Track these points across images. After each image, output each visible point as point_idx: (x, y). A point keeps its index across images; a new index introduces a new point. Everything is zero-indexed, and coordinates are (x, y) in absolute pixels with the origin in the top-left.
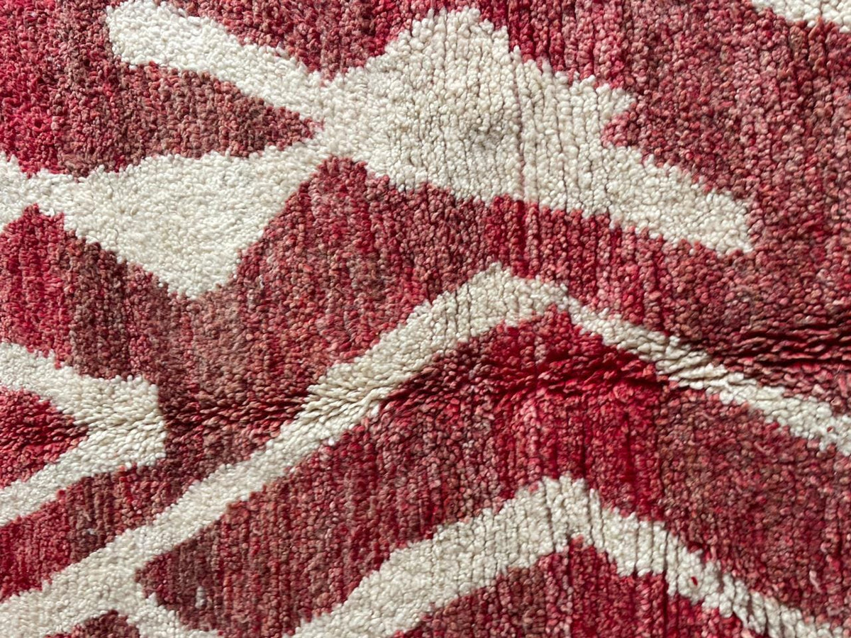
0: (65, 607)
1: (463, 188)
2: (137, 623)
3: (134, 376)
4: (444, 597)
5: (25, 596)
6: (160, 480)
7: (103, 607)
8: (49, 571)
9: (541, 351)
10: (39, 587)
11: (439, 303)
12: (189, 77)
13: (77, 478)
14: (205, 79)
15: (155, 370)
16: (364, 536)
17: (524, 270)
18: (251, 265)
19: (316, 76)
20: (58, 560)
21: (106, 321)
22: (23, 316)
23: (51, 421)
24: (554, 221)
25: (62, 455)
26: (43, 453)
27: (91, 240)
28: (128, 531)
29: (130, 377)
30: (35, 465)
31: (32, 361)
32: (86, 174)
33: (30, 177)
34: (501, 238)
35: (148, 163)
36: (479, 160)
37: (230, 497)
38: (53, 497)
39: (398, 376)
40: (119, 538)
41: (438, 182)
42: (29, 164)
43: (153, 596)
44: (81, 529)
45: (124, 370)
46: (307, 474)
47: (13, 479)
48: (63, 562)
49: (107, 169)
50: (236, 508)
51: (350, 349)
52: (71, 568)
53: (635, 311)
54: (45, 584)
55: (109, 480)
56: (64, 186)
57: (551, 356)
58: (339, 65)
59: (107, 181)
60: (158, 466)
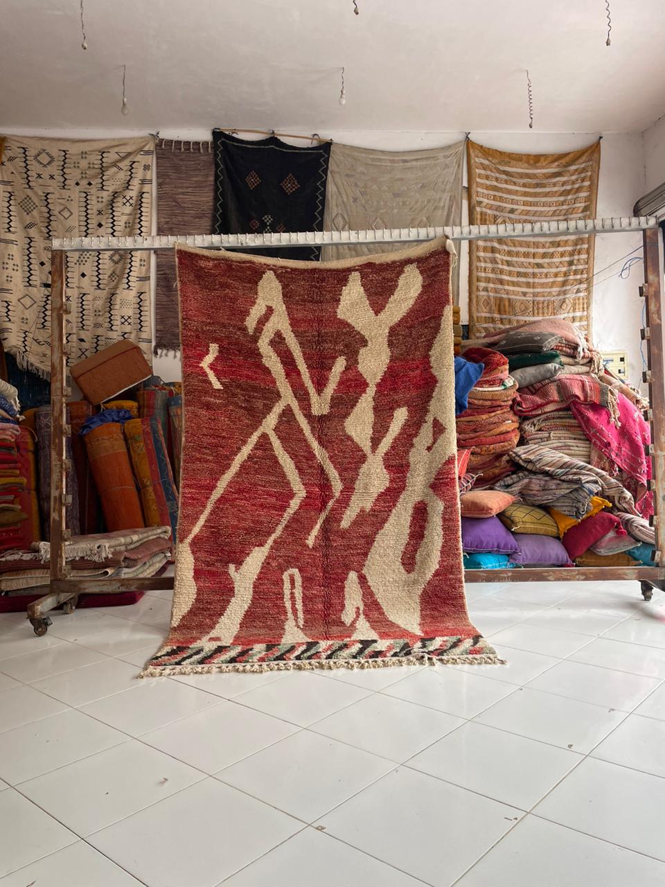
0: (282, 385)
1: (357, 482)
3: (330, 409)
4: (285, 469)
5: (284, 374)
6: (308, 413)
7: (282, 395)
8: (290, 382)
9: (327, 493)
10: (286, 378)
11: (338, 476)
12: (389, 427)
13: (310, 392)
14: (387, 430)
15: (330, 414)
16: (296, 456)
17: (342, 492)
18: (349, 438)
19: (383, 455)
20: (293, 385)
21: (342, 403)
22: (346, 381)
23: (323, 387)
24: (349, 498)
25: (315, 389)
26: (316, 384)
27: (360, 401)
30: (313, 382)
31: (336, 383)
32: (373, 400)
33: (375, 385)
34: (347, 488)
35: (373, 415)
36: (362, 485)
37: (304, 428)
38: (306, 385)
39: (324, 466)
41: (359, 477)
42: (378, 385)
43: (285, 408)
44: (299, 392)
45: (331, 407)
46: (308, 446)
48: (292, 387)
49: (373, 405)
50: (302, 430)
51: (331, 458)
52: (290, 389)
53: (333, 510)
54: (287, 380)
55: (309, 400)
56: (372, 394)
57: (326, 495)
58: (384, 460)
59: (371, 405)
60: (311, 413)
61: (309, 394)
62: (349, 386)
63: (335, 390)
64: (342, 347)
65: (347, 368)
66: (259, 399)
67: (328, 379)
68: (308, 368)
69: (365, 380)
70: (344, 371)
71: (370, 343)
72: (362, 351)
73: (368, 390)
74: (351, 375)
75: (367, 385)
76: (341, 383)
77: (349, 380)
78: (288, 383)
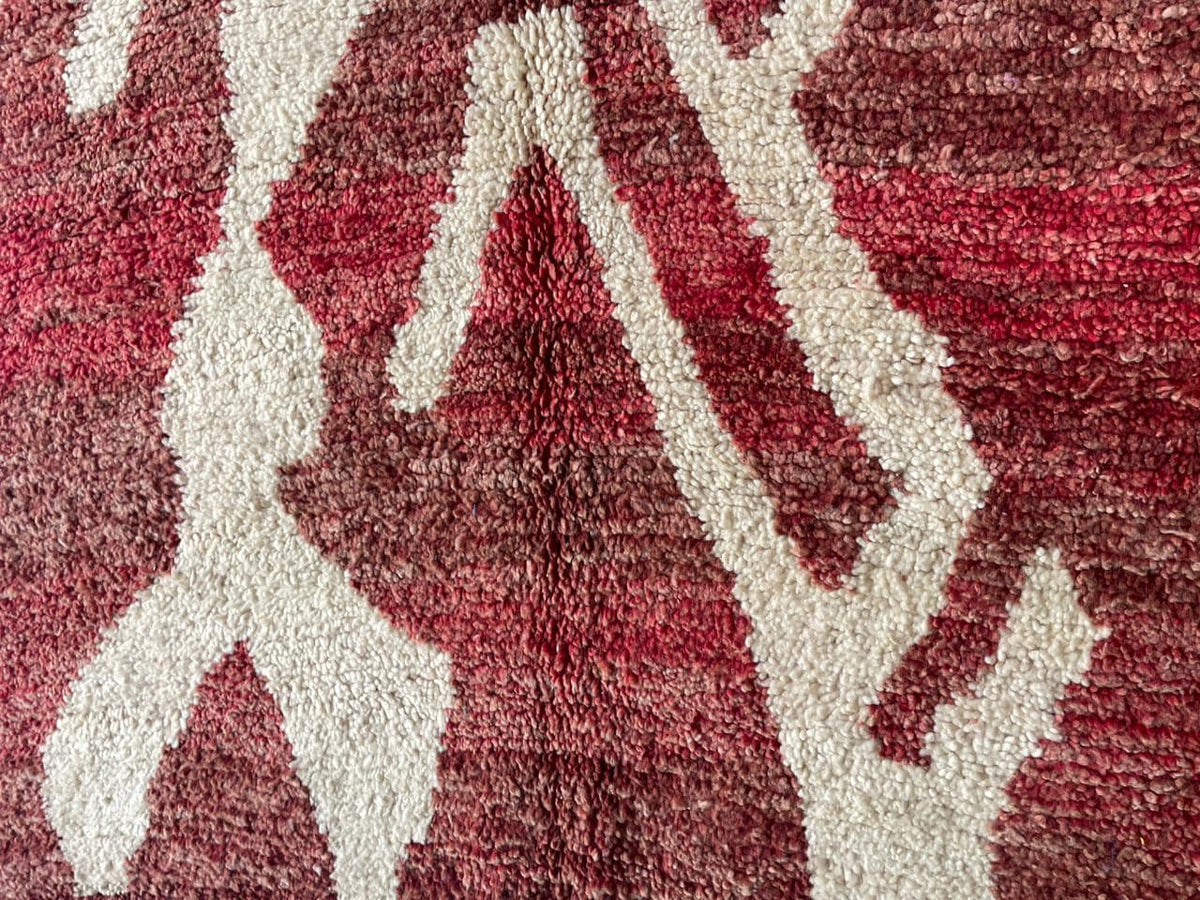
0: (790, 191)
2: (809, 54)
3: (465, 61)
6: (603, 19)
7: (787, 114)
8: (734, 218)
10: (761, 244)
13: (599, 163)
15: (460, 28)
20: (716, 199)
21: (398, 110)
22: (386, 255)
23: (520, 204)
25: (566, 187)
26: (563, 221)
27: (301, 137)
28: (673, 72)
29: (468, 70)
30: (580, 235)
31: (443, 240)
32: (230, 144)
33: (223, 233)
38: (625, 208)
40: (684, 86)
42: (206, 235)
43: (766, 22)
44: (669, 153)
45: (457, 77)
47: (601, 285)
48: (719, 187)
49: (227, 109)
54: (758, 229)
55: (602, 107)
56: (241, 181)
59: (239, 110)
60: (584, 20)
61: (605, 152)
62: (360, 222)
63: (443, 192)
64: (415, 466)
65: (379, 332)
66: (967, 54)
67: (489, 261)
68: (616, 329)
69: (279, 259)
70: (398, 314)
71: (268, 483)
72: (305, 443)
73: (262, 206)
74: (359, 297)
75: (273, 235)
76: (415, 240)
77: (364, 263)
78: (743, 210)
